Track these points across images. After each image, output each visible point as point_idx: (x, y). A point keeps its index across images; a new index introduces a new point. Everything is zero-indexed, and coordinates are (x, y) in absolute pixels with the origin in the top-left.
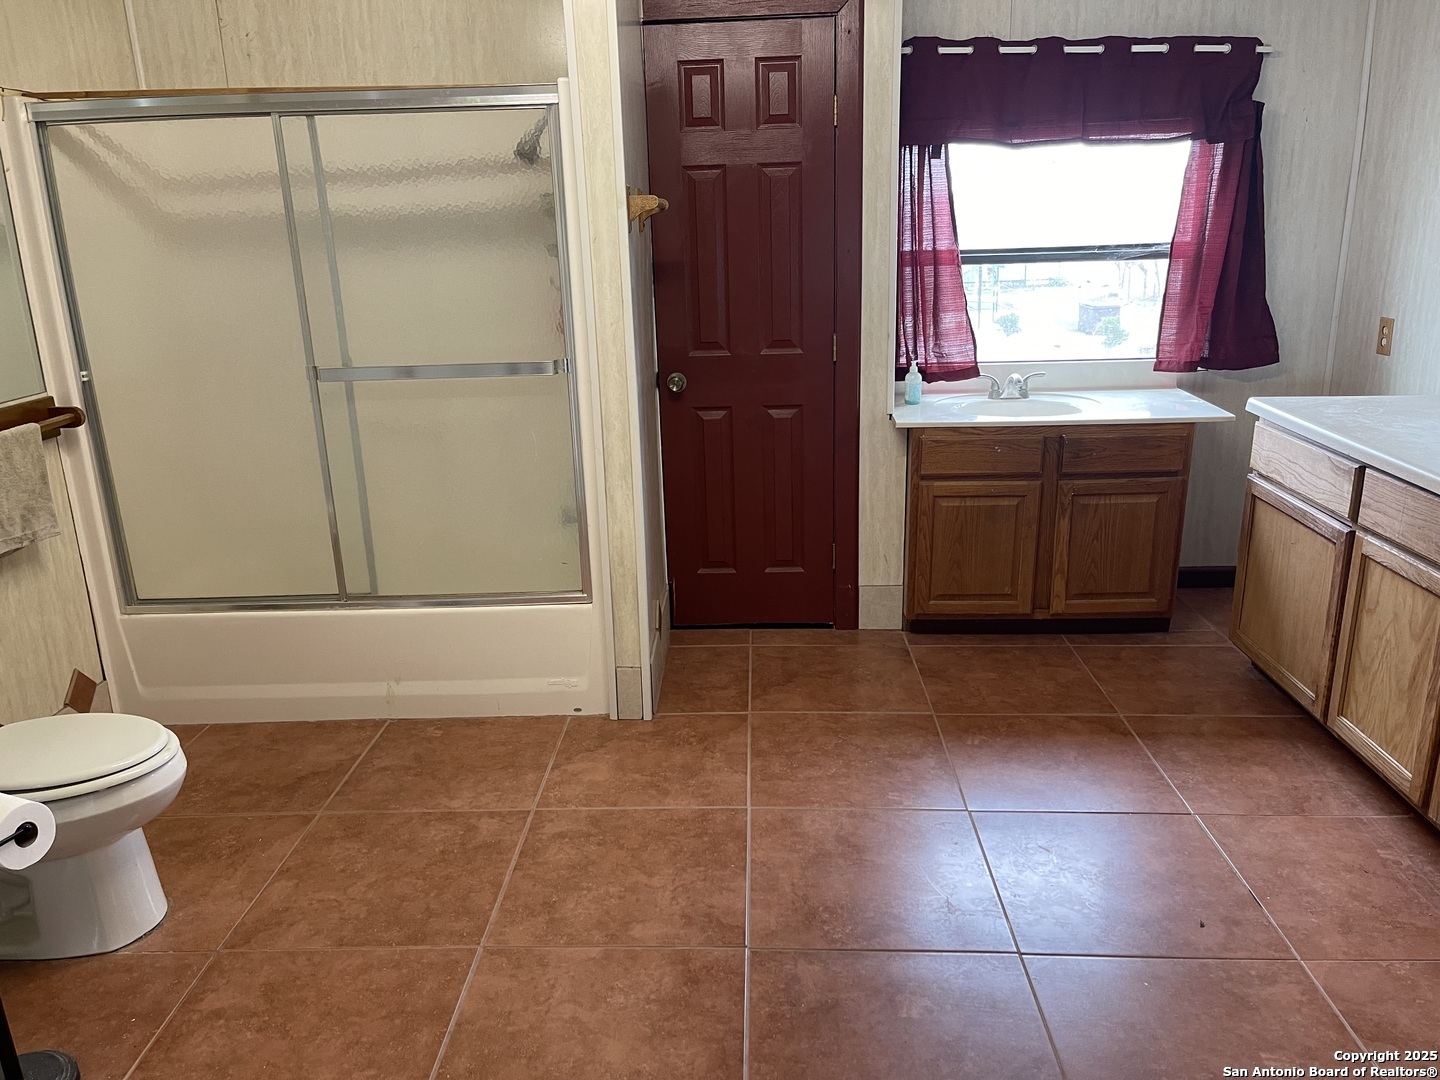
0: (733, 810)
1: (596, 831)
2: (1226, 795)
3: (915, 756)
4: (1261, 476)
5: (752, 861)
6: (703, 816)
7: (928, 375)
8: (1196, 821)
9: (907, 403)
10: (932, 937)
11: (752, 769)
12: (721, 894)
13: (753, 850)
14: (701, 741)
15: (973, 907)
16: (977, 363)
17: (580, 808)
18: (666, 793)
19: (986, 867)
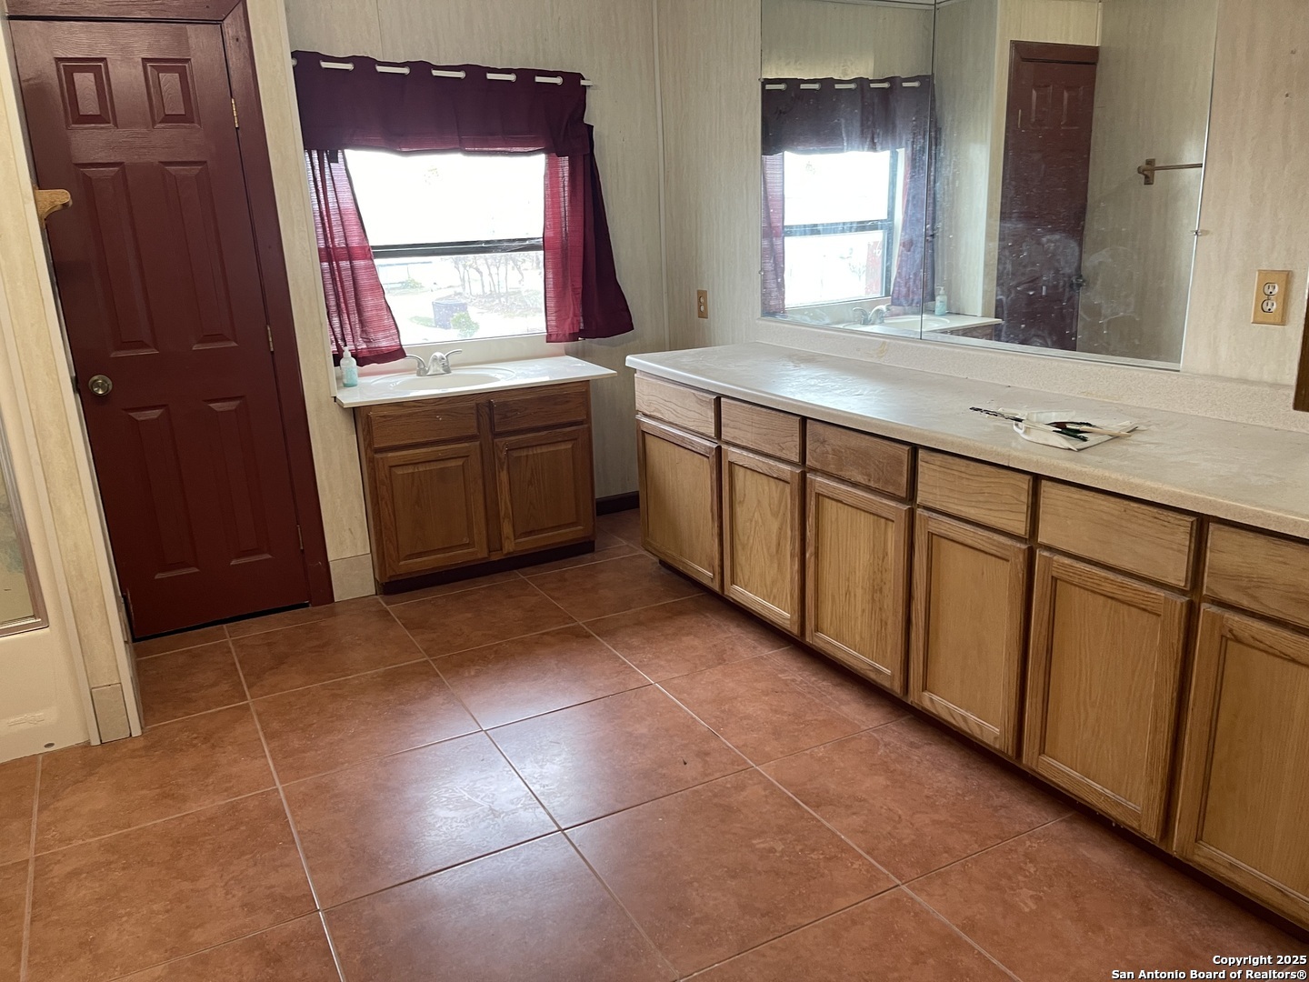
0: (263, 793)
1: (116, 857)
2: (671, 663)
3: (423, 698)
4: (645, 415)
5: (299, 832)
6: (233, 808)
7: (362, 360)
8: (658, 688)
9: (346, 386)
10: (488, 842)
11: (270, 751)
12: (277, 871)
13: (296, 823)
14: (206, 740)
15: (513, 807)
16: (401, 345)
17: (88, 841)
18: (184, 799)
19: (513, 771)
